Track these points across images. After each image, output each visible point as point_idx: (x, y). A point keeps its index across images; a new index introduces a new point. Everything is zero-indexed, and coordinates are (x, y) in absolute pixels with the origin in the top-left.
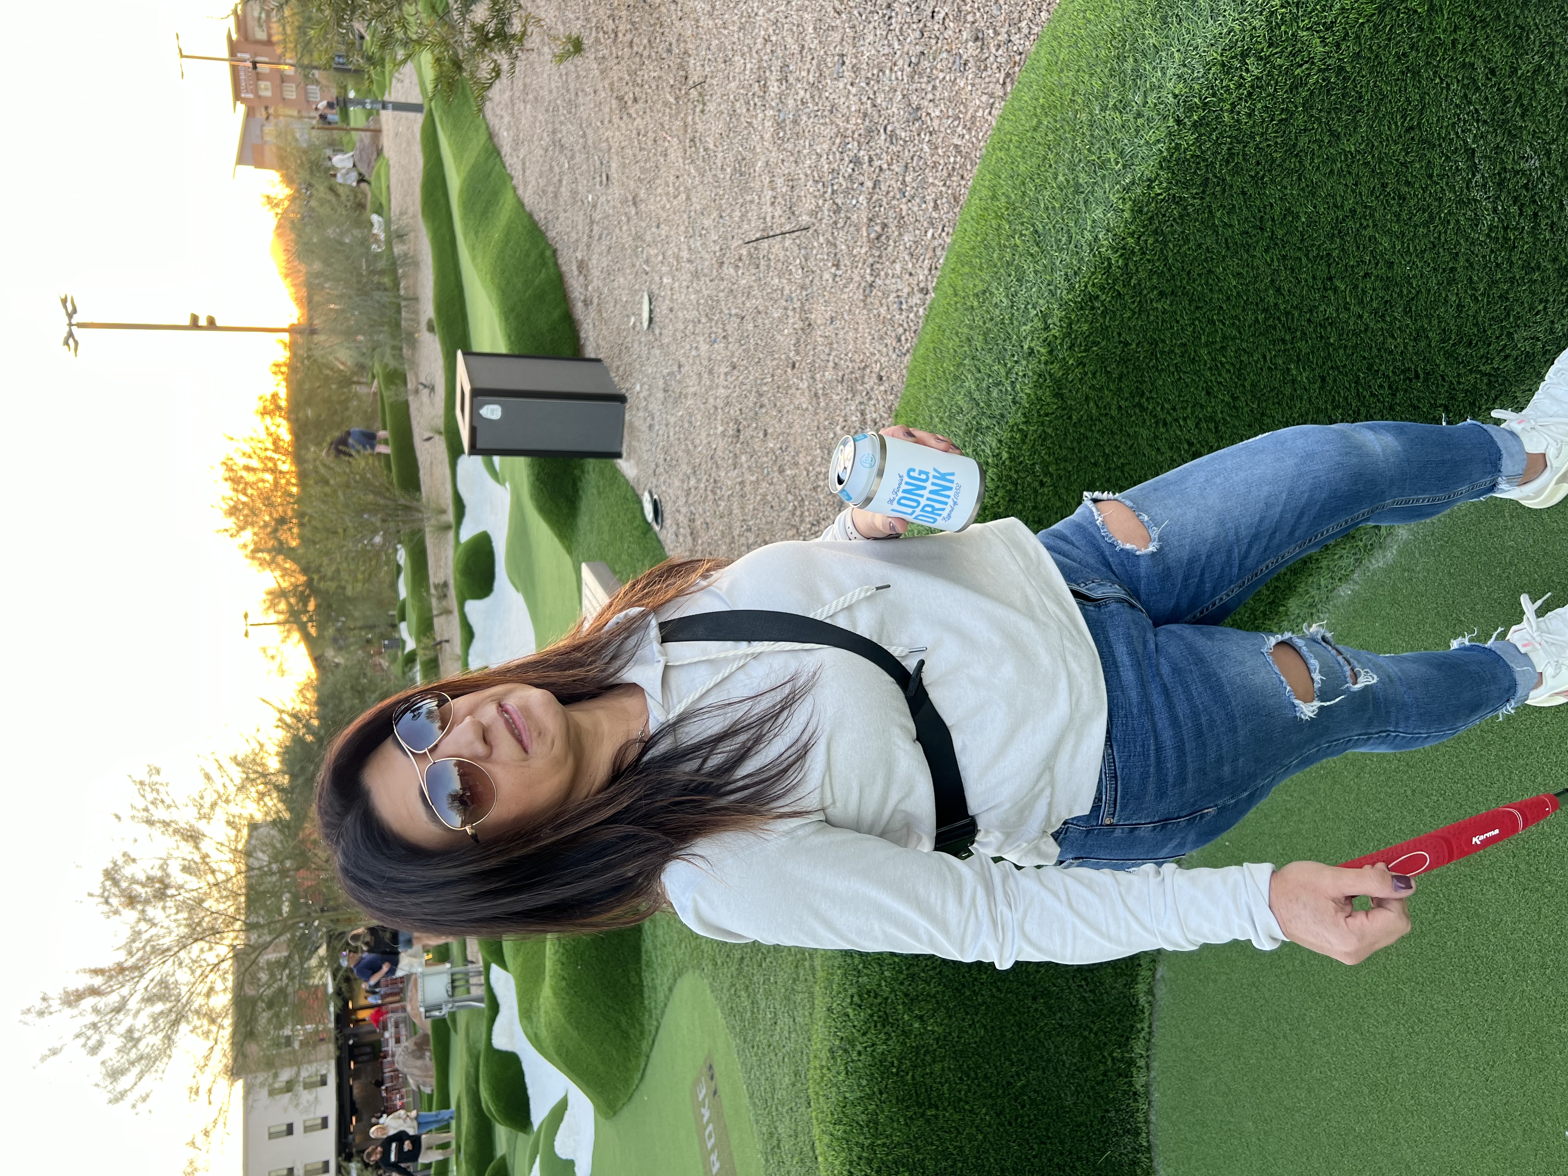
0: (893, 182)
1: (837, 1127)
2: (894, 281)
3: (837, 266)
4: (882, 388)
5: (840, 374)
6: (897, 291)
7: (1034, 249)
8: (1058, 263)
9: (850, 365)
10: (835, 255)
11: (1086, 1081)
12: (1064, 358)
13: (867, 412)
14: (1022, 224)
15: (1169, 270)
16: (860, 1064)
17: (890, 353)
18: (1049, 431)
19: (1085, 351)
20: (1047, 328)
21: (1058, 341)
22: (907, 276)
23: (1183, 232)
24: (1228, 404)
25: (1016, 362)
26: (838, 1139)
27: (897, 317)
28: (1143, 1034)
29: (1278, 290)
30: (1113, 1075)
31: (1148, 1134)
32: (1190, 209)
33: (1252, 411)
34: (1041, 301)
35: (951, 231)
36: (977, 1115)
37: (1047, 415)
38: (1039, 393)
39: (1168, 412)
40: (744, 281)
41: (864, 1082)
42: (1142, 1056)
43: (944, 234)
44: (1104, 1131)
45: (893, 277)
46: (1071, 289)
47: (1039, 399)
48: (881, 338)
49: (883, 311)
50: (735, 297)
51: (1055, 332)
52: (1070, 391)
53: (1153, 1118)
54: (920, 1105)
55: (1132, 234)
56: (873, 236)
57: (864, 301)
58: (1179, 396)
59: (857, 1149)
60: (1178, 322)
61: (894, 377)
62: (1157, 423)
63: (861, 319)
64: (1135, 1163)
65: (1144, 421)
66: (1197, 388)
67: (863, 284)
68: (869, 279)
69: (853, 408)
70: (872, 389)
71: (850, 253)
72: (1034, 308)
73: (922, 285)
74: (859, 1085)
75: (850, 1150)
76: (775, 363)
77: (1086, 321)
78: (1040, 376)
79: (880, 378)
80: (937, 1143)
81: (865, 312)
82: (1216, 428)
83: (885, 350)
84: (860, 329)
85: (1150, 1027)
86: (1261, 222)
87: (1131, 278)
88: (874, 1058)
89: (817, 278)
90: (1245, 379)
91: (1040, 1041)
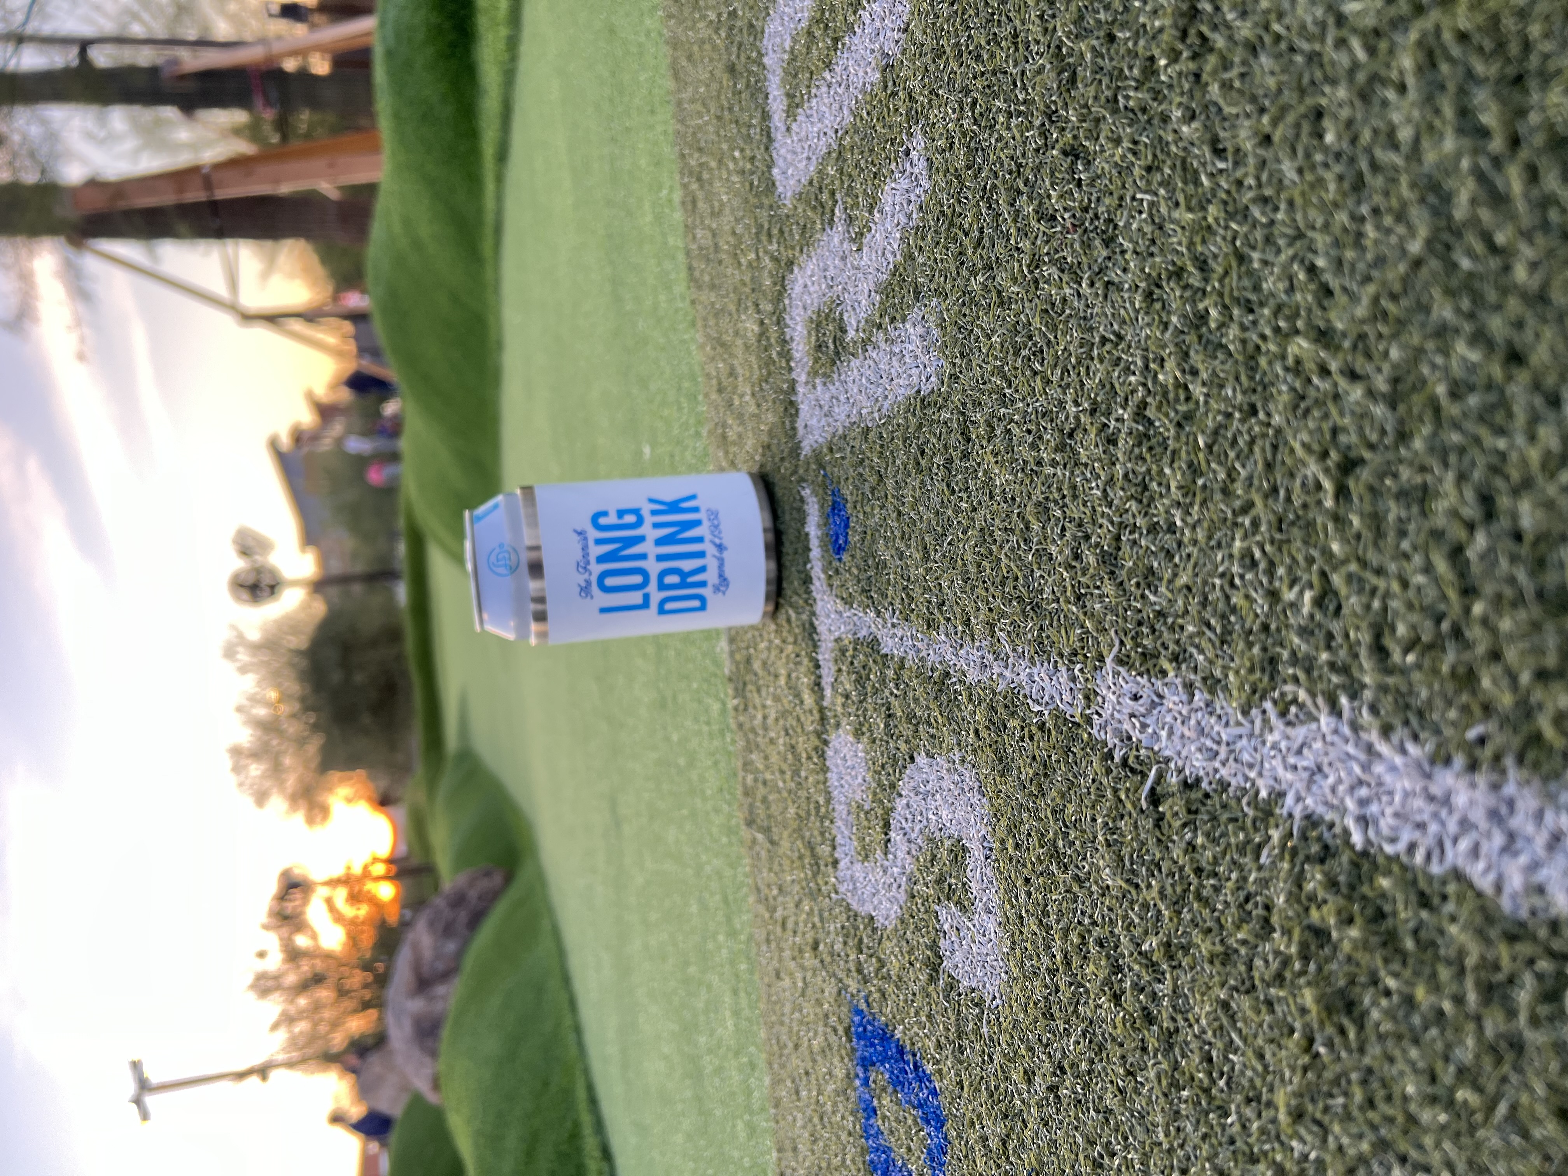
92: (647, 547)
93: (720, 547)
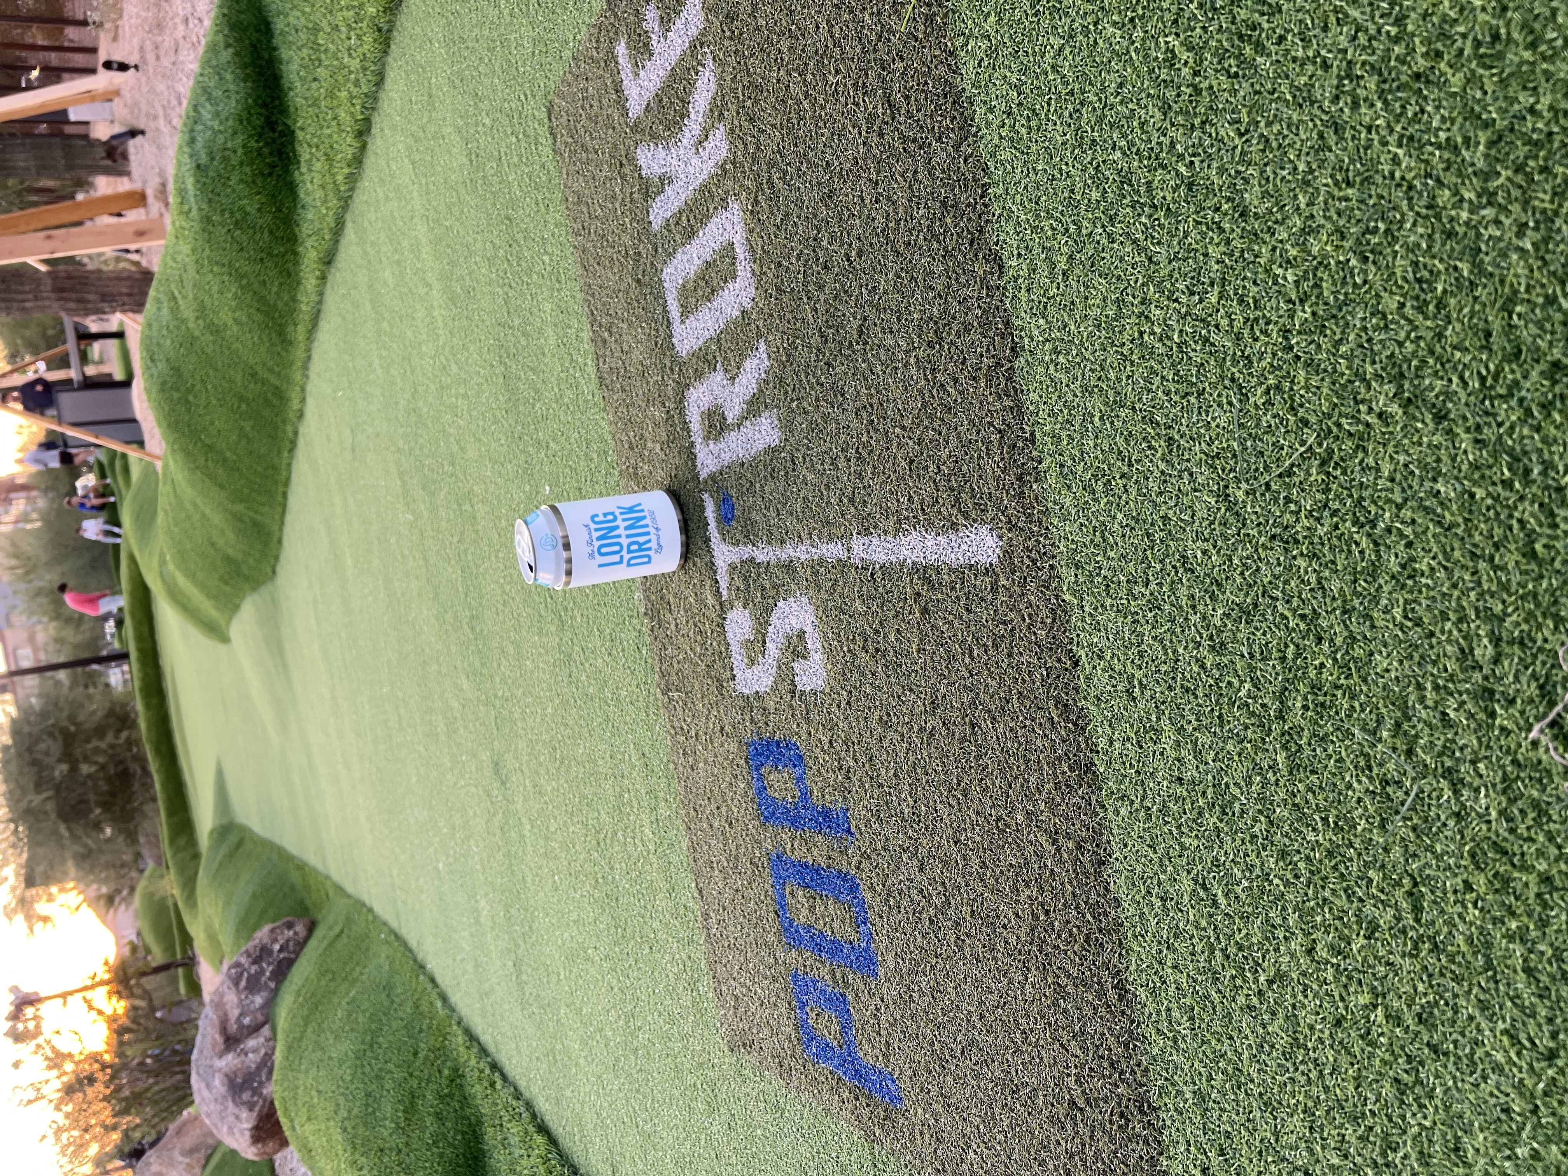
92: (620, 531)
93: (657, 529)
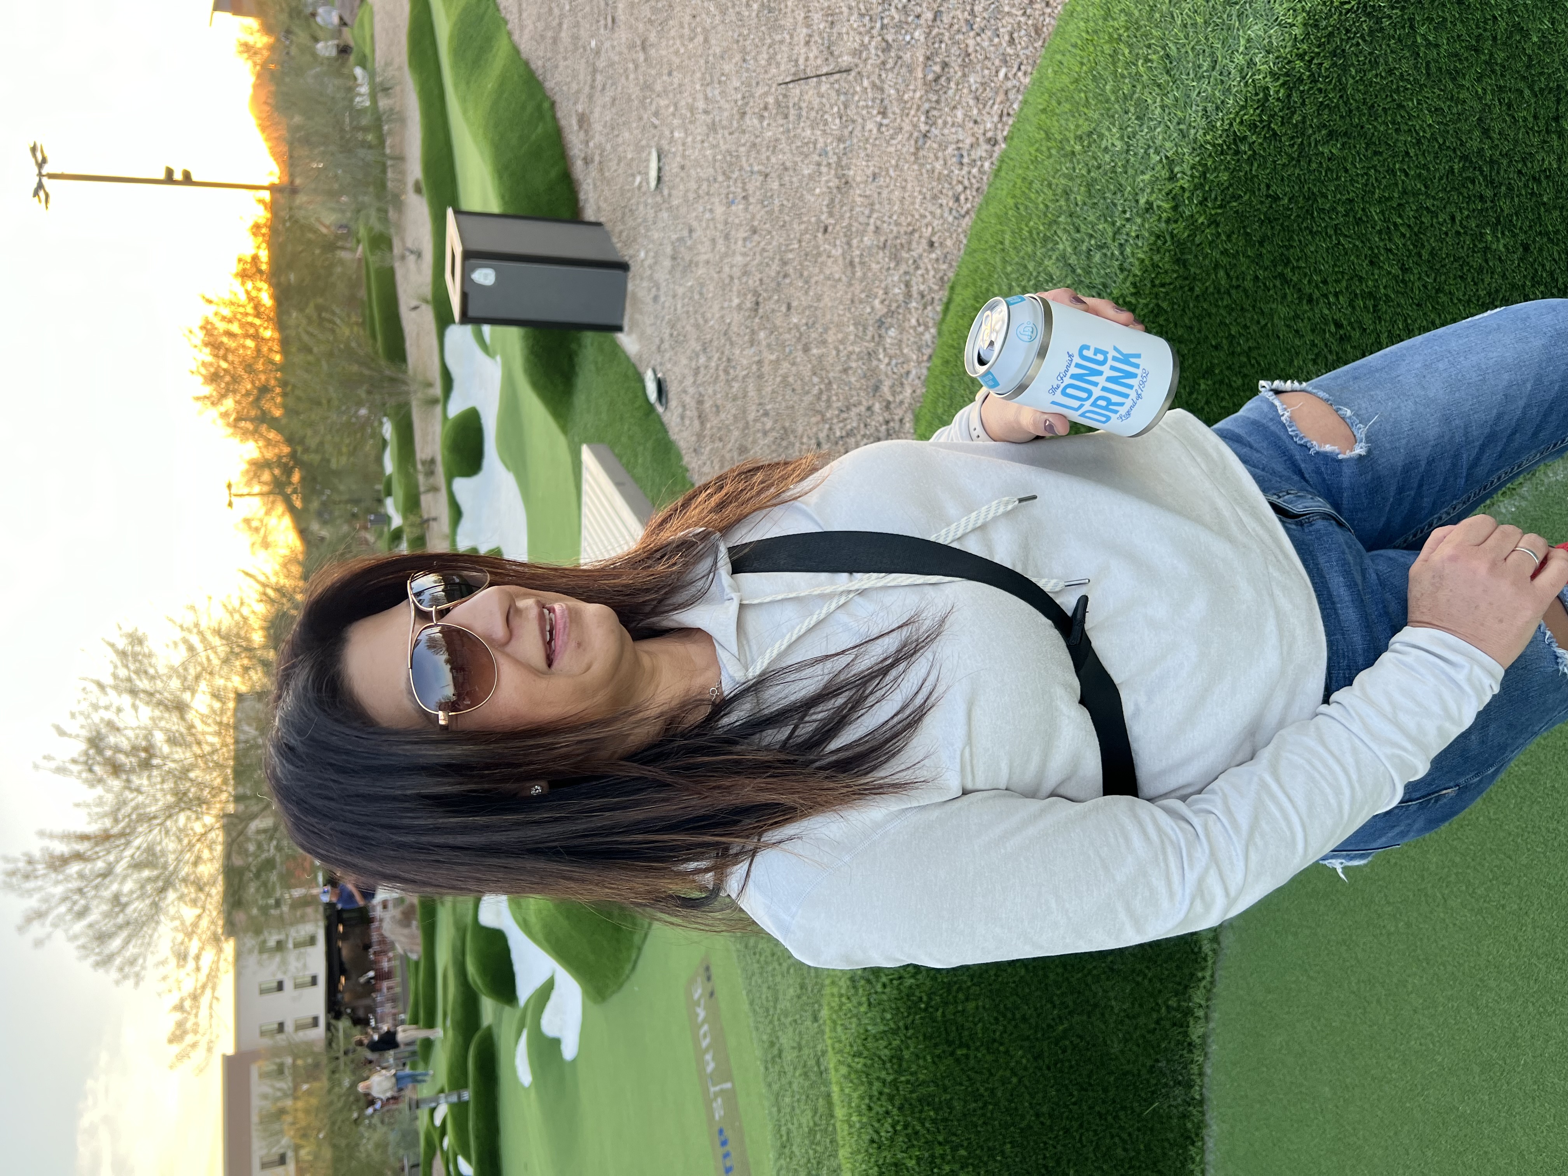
0: (959, 13)
1: (857, 1060)
2: (953, 130)
3: (884, 114)
4: (933, 256)
5: (882, 239)
6: (958, 141)
7: (1164, 79)
8: (1194, 95)
9: (895, 229)
10: (882, 100)
11: (1136, 1029)
12: (1192, 216)
13: (913, 283)
14: (1149, 46)
15: (1345, 103)
16: (885, 997)
17: (946, 215)
18: (1165, 305)
19: (1220, 207)
20: (1172, 178)
21: (1187, 194)
22: (971, 124)
23: (1370, 54)
24: (1396, 277)
25: (1128, 220)
26: (856, 1072)
27: (957, 172)
28: (1204, 983)
29: (1486, 132)
30: (1167, 1024)
31: (1201, 1087)
32: (1386, 23)
33: (1425, 286)
34: (1168, 145)
35: (1029, 69)
36: (1012, 1057)
37: (1163, 285)
38: (1156, 258)
39: (1317, 286)
40: (770, 134)
41: (888, 1016)
42: (1201, 1006)
43: (1020, 74)
44: (1153, 1081)
45: (953, 125)
46: (1212, 127)
47: (1155, 266)
48: (935, 197)
49: (938, 166)
50: (758, 152)
51: (1184, 182)
52: (1196, 256)
53: (1208, 1071)
54: (949, 1043)
55: (1301, 57)
56: (930, 77)
57: (915, 154)
58: (1335, 265)
59: (877, 1085)
60: (1346, 171)
61: (949, 243)
62: (1300, 299)
63: (910, 175)
64: (1184, 1116)
65: (1284, 296)
66: (1358, 257)
67: (916, 134)
68: (923, 128)
69: (896, 278)
70: (920, 256)
71: (900, 99)
72: (1157, 152)
73: (990, 134)
74: (883, 1019)
75: (870, 1084)
76: (803, 227)
77: (1227, 169)
78: (1158, 237)
79: (931, 244)
80: (967, 1083)
81: (916, 167)
82: (1375, 306)
83: (939, 211)
84: (909, 186)
85: (1212, 976)
86: (1477, 41)
87: (1293, 113)
88: (900, 991)
89: (859, 128)
90: (1423, 246)
91: (1087, 985)
